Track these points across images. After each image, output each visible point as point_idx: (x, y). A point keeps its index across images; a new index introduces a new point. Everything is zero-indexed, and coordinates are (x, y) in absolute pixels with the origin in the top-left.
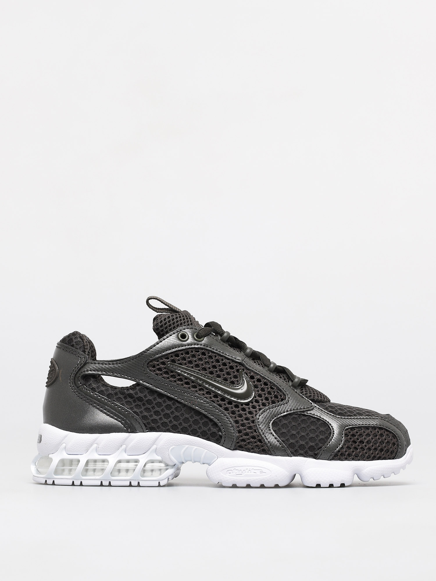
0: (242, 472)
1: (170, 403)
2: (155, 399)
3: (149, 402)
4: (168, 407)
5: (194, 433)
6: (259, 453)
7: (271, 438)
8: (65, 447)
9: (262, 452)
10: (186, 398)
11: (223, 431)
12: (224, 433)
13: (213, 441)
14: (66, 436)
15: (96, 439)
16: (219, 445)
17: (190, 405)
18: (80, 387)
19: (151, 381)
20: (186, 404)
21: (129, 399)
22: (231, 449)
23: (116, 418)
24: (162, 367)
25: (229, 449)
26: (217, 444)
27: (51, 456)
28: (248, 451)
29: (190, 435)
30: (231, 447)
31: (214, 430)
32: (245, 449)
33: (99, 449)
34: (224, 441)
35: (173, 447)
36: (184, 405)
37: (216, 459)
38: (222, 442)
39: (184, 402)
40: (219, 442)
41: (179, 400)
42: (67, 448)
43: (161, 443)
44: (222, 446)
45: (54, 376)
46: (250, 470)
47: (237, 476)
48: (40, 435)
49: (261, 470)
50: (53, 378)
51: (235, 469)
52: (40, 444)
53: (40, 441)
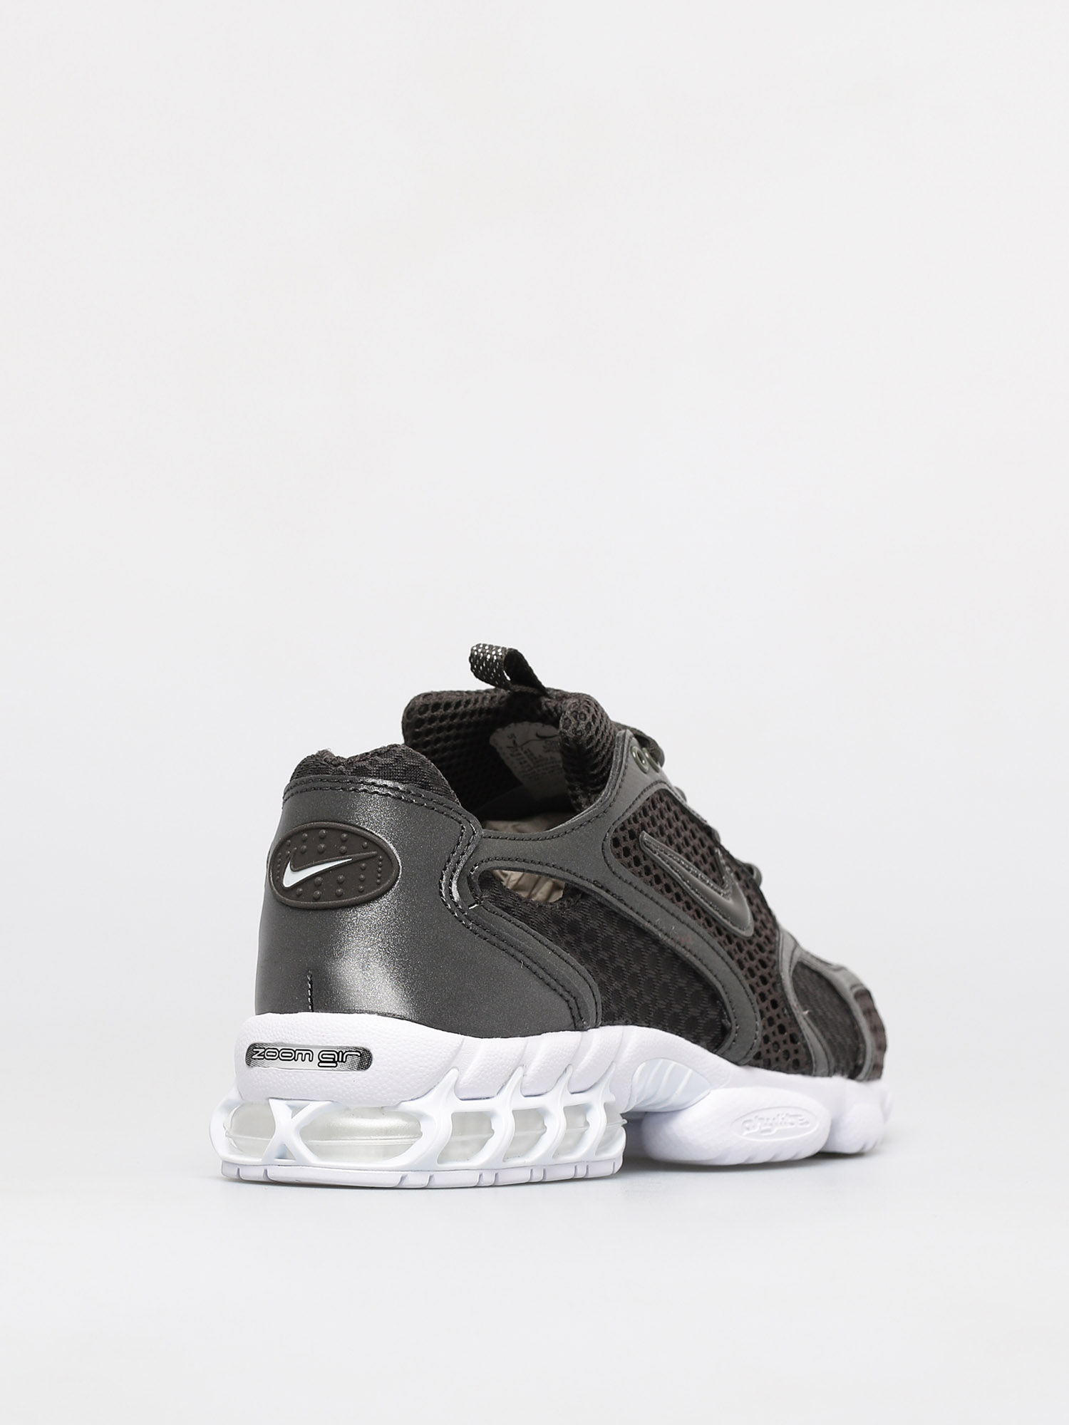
3: (607, 944)
4: (638, 956)
6: (787, 1070)
7: (808, 1031)
8: (458, 1079)
9: (791, 1069)
10: (675, 928)
11: (732, 1016)
12: (734, 1021)
13: (704, 1043)
14: (459, 1048)
15: (524, 1051)
16: (715, 1053)
17: (679, 948)
18: (476, 905)
19: (615, 885)
20: (670, 944)
21: (569, 938)
22: (741, 1062)
23: (561, 990)
24: (630, 843)
25: (736, 1063)
26: (712, 1052)
27: (409, 1106)
28: (768, 1066)
29: (665, 1030)
30: (745, 1057)
31: (713, 1014)
32: (764, 1061)
33: (527, 1079)
34: (734, 1041)
35: (644, 1064)
36: (662, 948)
37: (706, 1092)
38: (727, 1045)
39: (669, 940)
40: (715, 1046)
41: (660, 935)
42: (461, 1083)
43: (626, 1054)
44: (722, 1056)
45: (379, 875)
46: (783, 1119)
47: (764, 1134)
48: (357, 1049)
49: (800, 1116)
50: (378, 881)
51: (756, 1117)
52: (359, 1072)
53: (356, 1065)
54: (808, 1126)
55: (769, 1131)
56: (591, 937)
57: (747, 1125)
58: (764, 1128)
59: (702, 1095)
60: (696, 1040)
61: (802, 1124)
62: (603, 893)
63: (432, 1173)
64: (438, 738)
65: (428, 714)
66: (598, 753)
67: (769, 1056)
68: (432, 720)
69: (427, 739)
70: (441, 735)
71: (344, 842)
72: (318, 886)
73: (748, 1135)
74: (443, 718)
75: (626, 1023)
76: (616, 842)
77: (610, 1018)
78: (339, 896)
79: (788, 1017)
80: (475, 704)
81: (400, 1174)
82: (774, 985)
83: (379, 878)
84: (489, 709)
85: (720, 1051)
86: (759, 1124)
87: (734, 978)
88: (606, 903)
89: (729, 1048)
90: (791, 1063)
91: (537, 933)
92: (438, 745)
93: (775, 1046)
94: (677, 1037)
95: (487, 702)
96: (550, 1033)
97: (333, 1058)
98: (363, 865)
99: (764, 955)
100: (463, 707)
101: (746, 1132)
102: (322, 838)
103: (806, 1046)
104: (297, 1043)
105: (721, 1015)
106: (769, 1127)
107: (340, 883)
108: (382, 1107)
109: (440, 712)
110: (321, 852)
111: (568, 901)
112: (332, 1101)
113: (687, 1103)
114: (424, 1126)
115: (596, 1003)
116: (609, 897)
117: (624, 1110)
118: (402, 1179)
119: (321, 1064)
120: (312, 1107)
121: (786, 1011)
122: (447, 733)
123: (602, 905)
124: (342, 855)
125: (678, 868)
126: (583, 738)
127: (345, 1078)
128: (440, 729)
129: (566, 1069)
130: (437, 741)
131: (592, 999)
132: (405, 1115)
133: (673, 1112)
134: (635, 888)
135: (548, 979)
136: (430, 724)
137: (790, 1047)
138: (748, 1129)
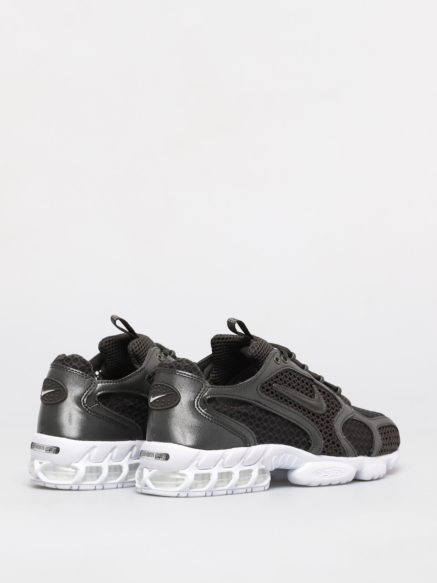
0: (328, 473)
1: (273, 418)
2: (270, 418)
3: (260, 419)
4: (273, 422)
5: (289, 443)
6: (337, 456)
7: (345, 443)
8: (197, 463)
9: (338, 455)
10: (287, 413)
11: (312, 440)
12: (313, 441)
13: (302, 448)
14: (198, 454)
15: (223, 454)
16: (307, 451)
17: (289, 419)
18: (206, 409)
19: (263, 401)
20: (286, 418)
21: (244, 417)
22: (317, 454)
23: (238, 435)
24: (269, 387)
25: (315, 454)
26: (306, 451)
27: (182, 472)
28: (329, 454)
29: (287, 445)
30: (318, 452)
31: (304, 439)
32: (327, 453)
33: (225, 463)
34: (313, 447)
35: (276, 456)
36: (284, 419)
37: (304, 463)
38: (311, 448)
39: (285, 417)
40: (307, 449)
41: (281, 416)
42: (199, 464)
43: (268, 454)
44: (310, 452)
45: (174, 400)
46: (333, 471)
47: (325, 477)
48: (165, 454)
49: (341, 470)
50: (174, 402)
51: (322, 471)
52: (165, 461)
53: (165, 459)
54: (344, 473)
55: (327, 475)
56: (253, 417)
57: (318, 474)
58: (325, 475)
59: (302, 465)
60: (299, 447)
61: (341, 473)
62: (258, 404)
63: (188, 493)
64: (220, 348)
65: (217, 341)
66: (260, 359)
67: (328, 451)
68: (218, 343)
69: (217, 348)
70: (221, 348)
71: (164, 389)
72: (157, 403)
73: (319, 477)
74: (221, 342)
75: (269, 443)
76: (263, 388)
77: (261, 442)
78: (162, 406)
79: (336, 439)
80: (233, 339)
81: (178, 493)
82: (331, 429)
83: (174, 401)
84: (237, 341)
85: (309, 451)
86: (323, 473)
87: (313, 427)
88: (259, 407)
89: (312, 450)
90: (338, 453)
91: (229, 417)
92: (221, 351)
93: (331, 448)
94: (292, 447)
95: (237, 339)
96: (235, 448)
97: (159, 456)
98: (170, 396)
99: (329, 419)
100: (228, 340)
101: (318, 476)
102: (159, 388)
103: (343, 448)
104: (150, 451)
105: (308, 439)
106: (327, 474)
107: (163, 402)
108: (175, 472)
109: (221, 340)
110: (158, 392)
111: (244, 406)
112: (159, 470)
113: (297, 467)
114: (186, 478)
115: (254, 438)
116: (260, 405)
117: (270, 470)
118: (178, 494)
119: (156, 458)
120: (154, 471)
121: (335, 437)
122: (223, 347)
123: (258, 407)
124: (164, 393)
125: (290, 394)
126: (253, 355)
127: (162, 463)
128: (221, 346)
129: (241, 459)
130: (220, 349)
131: (252, 437)
132: (181, 475)
133: (293, 470)
134: (271, 401)
135: (233, 431)
136: (217, 344)
137: (337, 448)
138: (319, 475)
